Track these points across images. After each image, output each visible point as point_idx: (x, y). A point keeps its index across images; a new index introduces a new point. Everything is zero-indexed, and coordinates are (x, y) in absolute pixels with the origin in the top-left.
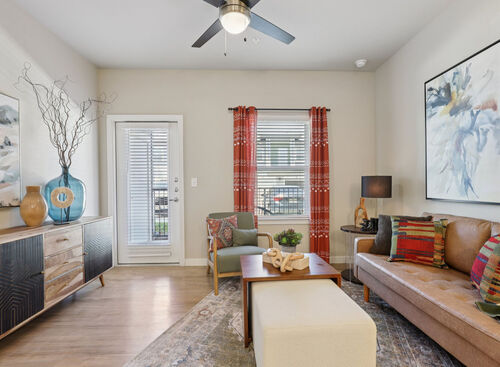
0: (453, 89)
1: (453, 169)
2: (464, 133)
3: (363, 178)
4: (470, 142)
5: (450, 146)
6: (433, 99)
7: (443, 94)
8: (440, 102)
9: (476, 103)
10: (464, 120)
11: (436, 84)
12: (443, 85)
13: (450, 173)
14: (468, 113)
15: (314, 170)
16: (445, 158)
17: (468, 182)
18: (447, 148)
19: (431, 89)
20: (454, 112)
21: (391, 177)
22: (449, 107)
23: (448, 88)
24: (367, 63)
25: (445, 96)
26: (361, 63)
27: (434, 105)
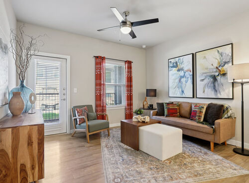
0: (178, 63)
1: (178, 87)
2: (182, 77)
3: (147, 90)
4: (183, 80)
5: (177, 81)
6: (171, 65)
7: (175, 64)
8: (173, 67)
9: (185, 69)
10: (182, 73)
11: (173, 61)
12: (175, 62)
13: (177, 89)
14: (183, 72)
15: (128, 86)
16: (176, 84)
17: (183, 92)
18: (176, 81)
19: (171, 62)
20: (179, 70)
21: (156, 90)
22: (177, 69)
23: (176, 63)
24: (146, 47)
25: (176, 65)
26: (144, 46)
27: (172, 67)
